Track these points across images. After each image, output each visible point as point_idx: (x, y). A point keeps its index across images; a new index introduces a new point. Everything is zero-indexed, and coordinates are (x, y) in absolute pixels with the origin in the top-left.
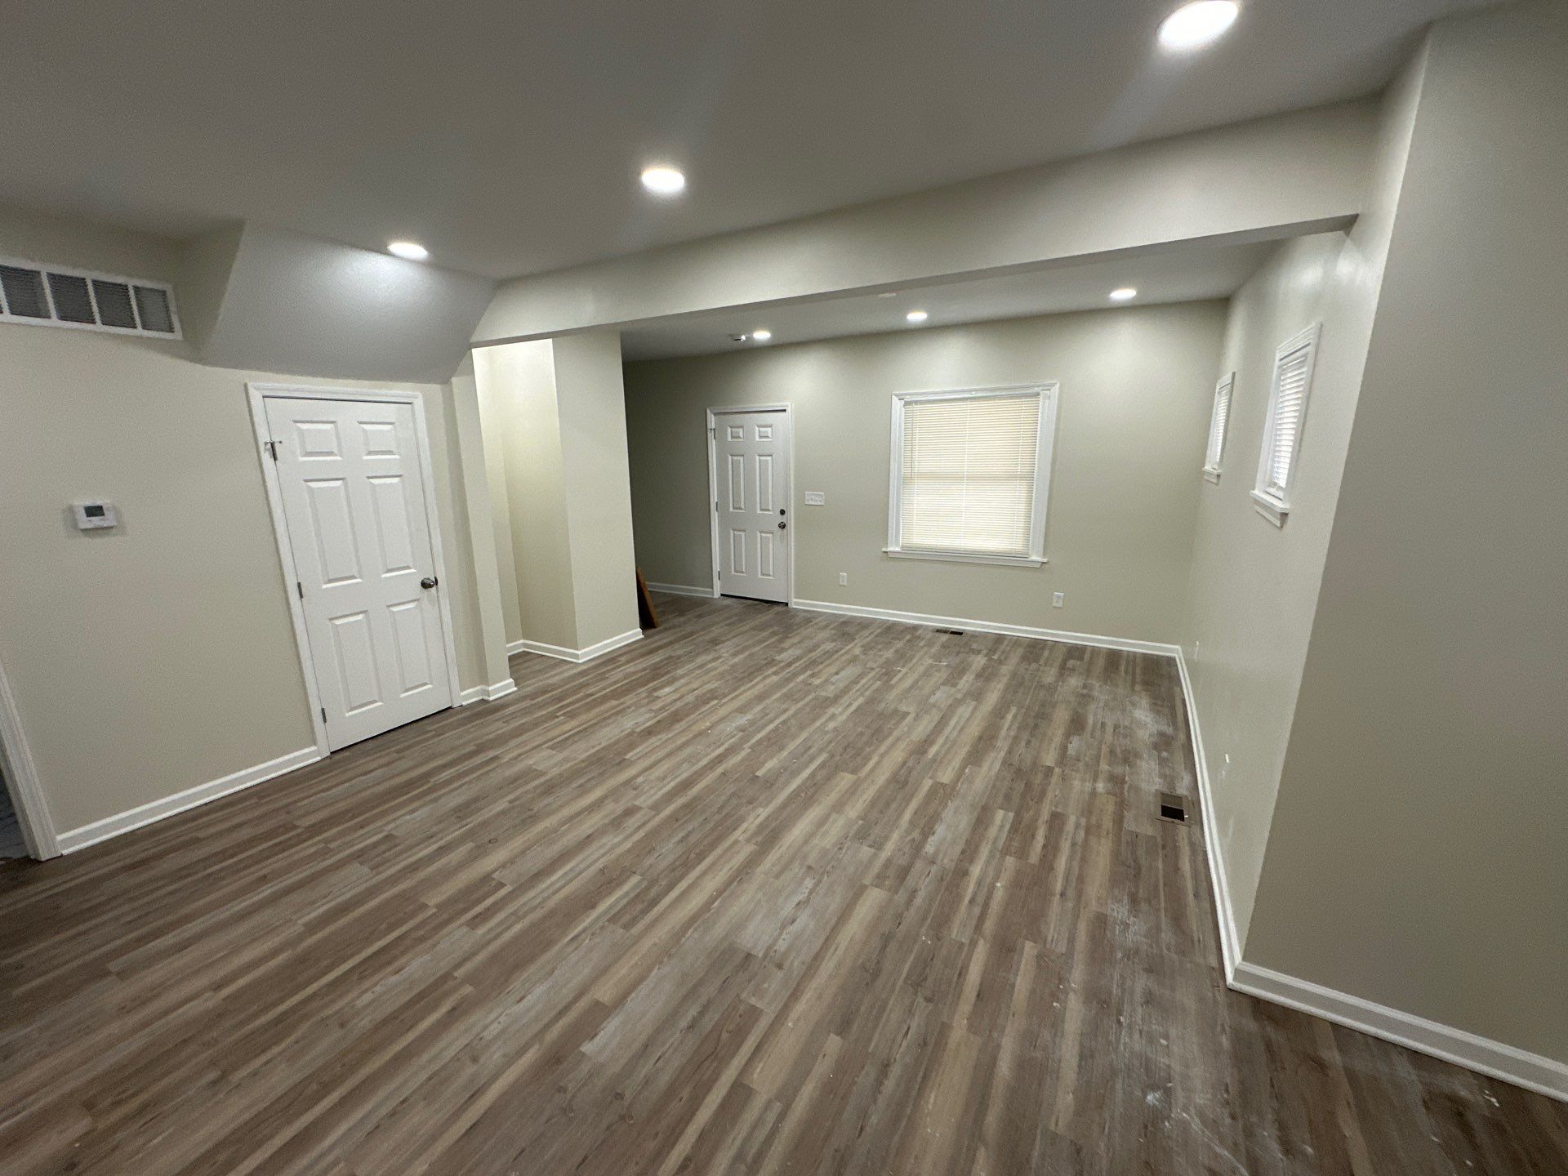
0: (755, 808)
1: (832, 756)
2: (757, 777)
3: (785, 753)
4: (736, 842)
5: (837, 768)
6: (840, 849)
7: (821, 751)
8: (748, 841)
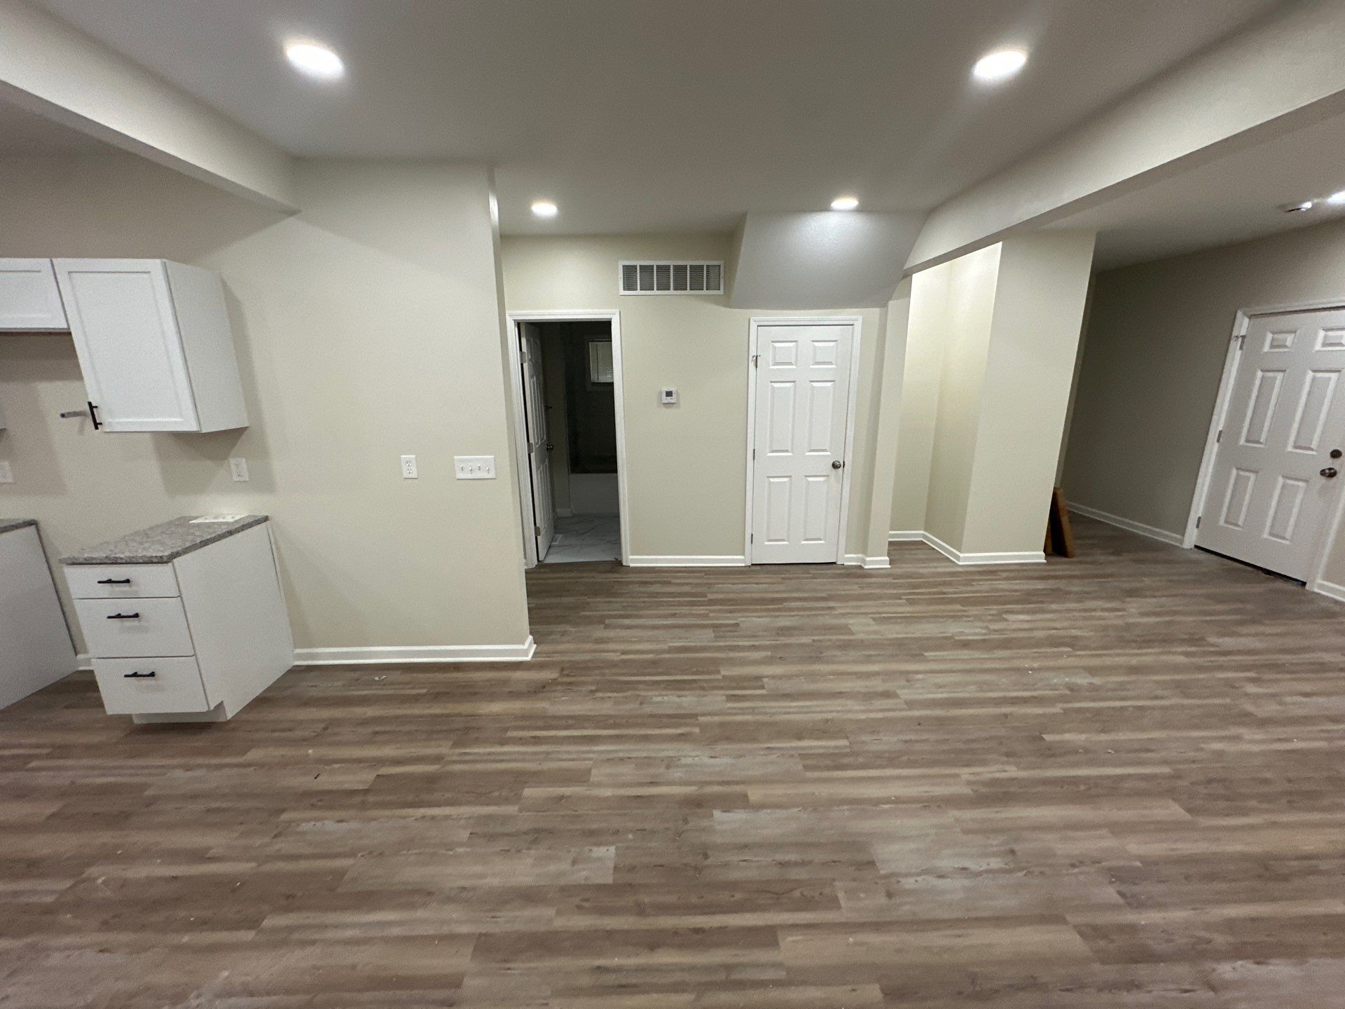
0: (1008, 763)
1: (1177, 776)
2: (1043, 739)
3: (1104, 737)
4: (957, 776)
5: (1170, 793)
6: (1073, 866)
7: (1165, 762)
8: (969, 783)
